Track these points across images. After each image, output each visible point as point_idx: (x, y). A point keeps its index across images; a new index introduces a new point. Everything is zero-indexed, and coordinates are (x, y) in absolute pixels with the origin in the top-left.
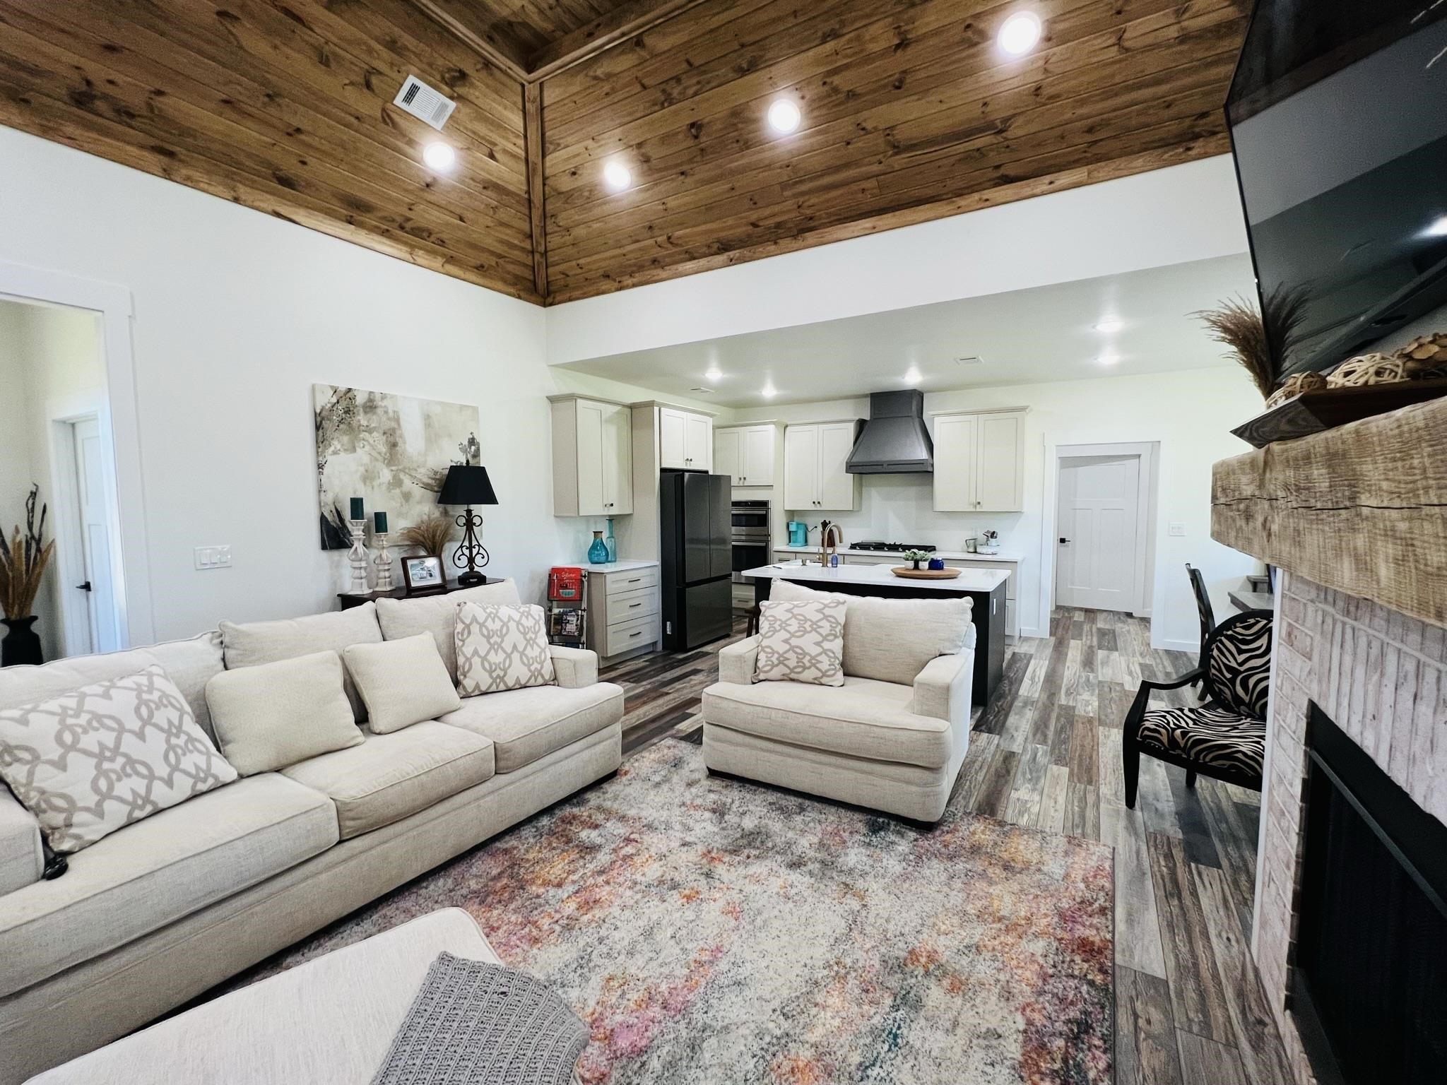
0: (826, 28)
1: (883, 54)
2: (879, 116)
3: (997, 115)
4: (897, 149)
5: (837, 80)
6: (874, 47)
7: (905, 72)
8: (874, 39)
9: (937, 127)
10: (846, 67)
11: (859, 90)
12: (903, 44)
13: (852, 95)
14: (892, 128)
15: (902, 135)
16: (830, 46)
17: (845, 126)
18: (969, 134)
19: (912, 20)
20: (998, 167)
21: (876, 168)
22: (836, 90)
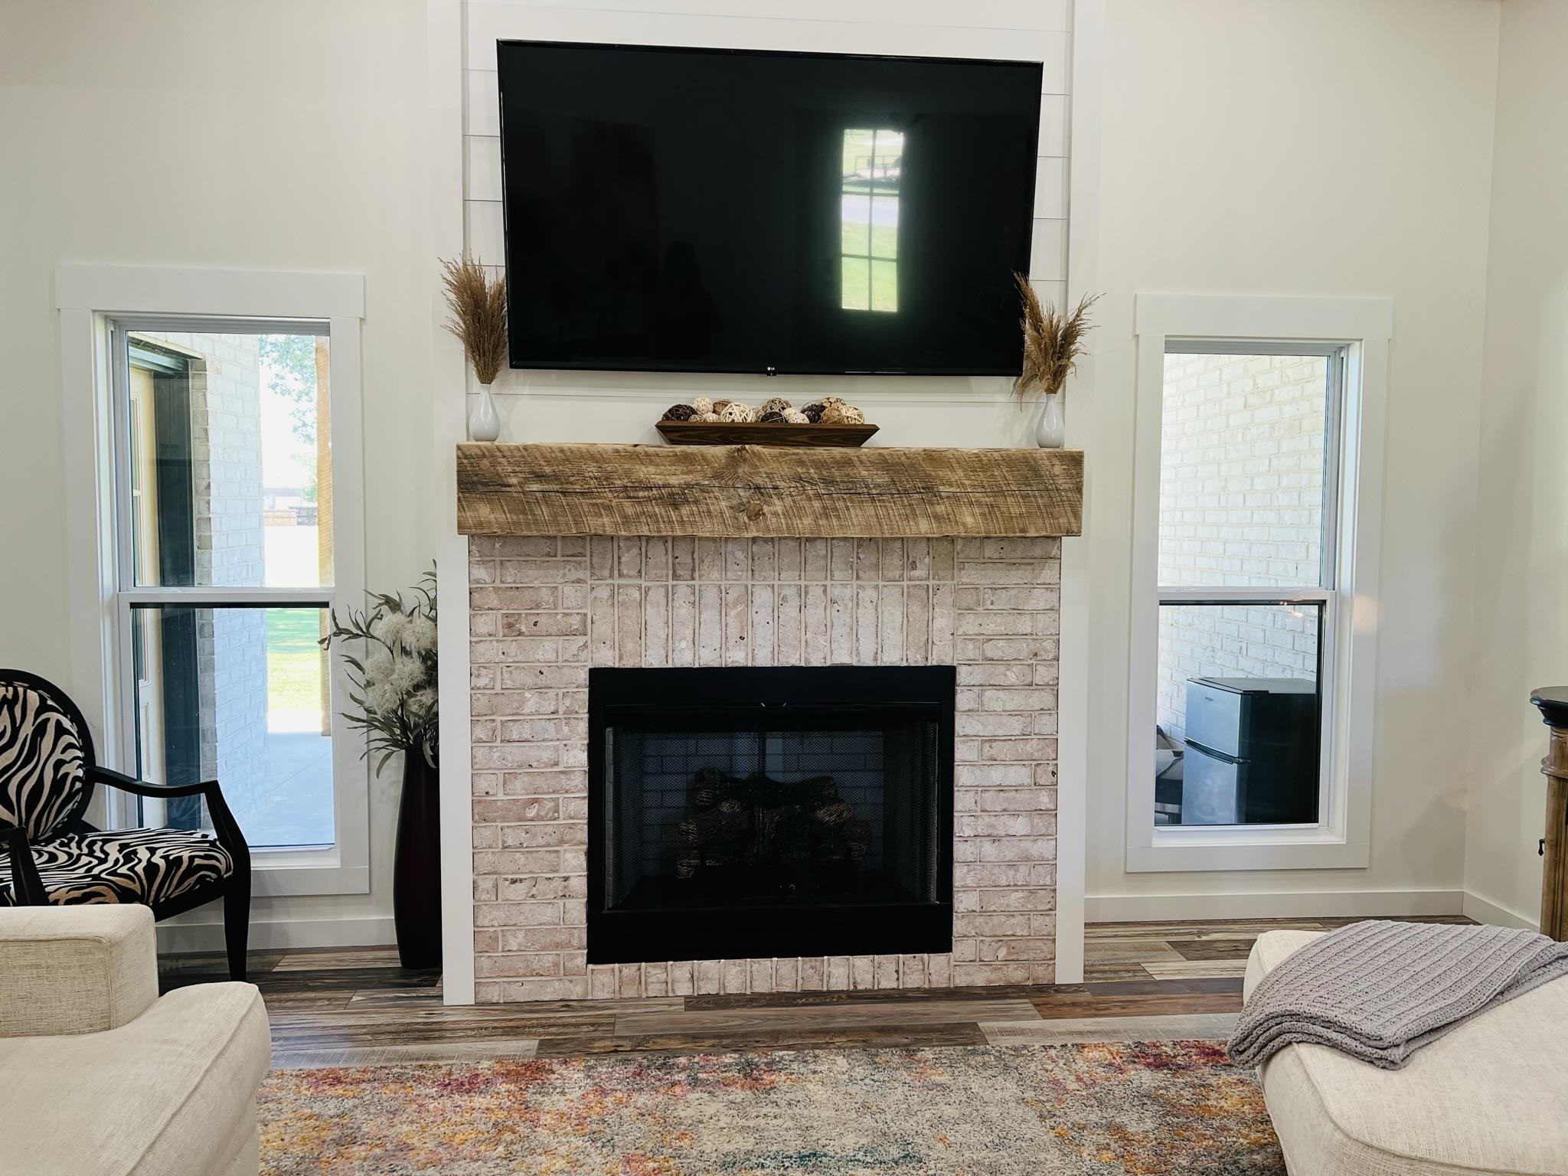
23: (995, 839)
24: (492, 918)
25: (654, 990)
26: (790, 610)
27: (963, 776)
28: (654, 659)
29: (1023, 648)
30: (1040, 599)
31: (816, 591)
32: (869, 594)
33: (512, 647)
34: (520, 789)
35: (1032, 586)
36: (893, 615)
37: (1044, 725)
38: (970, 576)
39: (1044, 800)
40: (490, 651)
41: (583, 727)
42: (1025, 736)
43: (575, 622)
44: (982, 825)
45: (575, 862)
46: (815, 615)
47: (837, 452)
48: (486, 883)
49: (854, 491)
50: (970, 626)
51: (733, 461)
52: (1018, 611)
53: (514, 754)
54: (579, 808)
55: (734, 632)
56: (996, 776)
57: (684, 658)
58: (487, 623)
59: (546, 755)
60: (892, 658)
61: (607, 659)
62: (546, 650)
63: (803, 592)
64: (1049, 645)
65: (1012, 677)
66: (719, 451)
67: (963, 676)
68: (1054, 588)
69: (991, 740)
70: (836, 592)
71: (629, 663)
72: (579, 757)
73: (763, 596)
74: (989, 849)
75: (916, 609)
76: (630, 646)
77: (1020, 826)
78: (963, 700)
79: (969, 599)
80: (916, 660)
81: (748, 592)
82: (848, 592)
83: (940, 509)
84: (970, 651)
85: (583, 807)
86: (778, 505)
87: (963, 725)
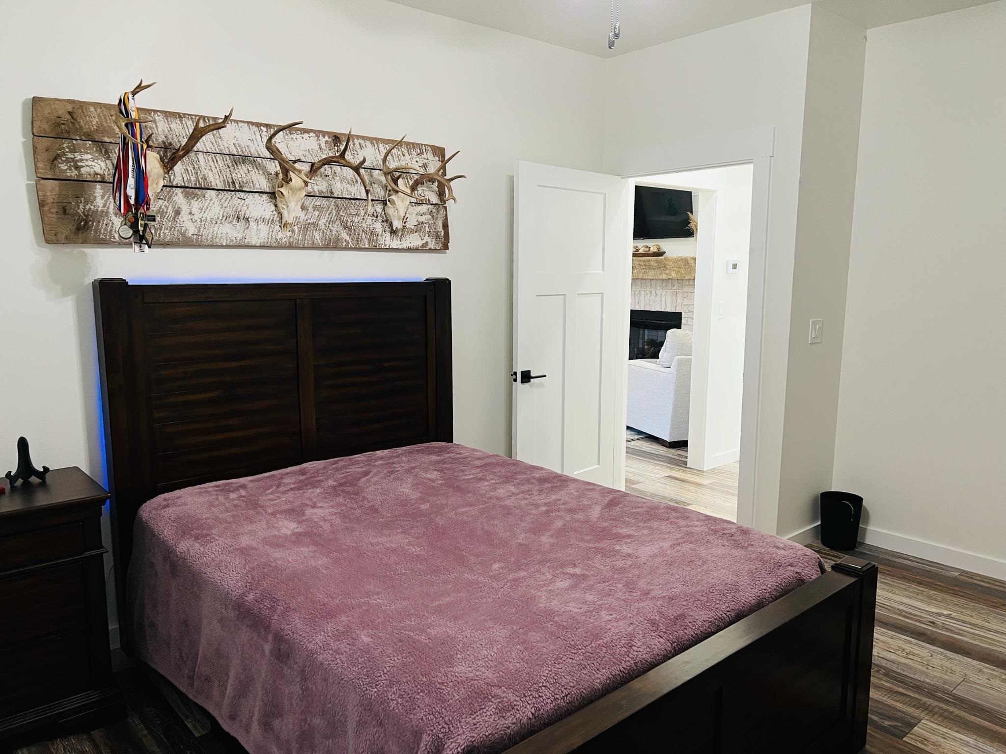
31: (653, 292)
32: (664, 293)
36: (669, 298)
38: (685, 289)
46: (653, 298)
50: (686, 302)
60: (668, 310)
67: (683, 315)
70: (657, 292)
73: (643, 293)
75: (674, 297)
78: (683, 321)
79: (685, 295)
80: (673, 311)
81: (640, 292)
82: (660, 292)
83: (667, 272)
84: (685, 309)
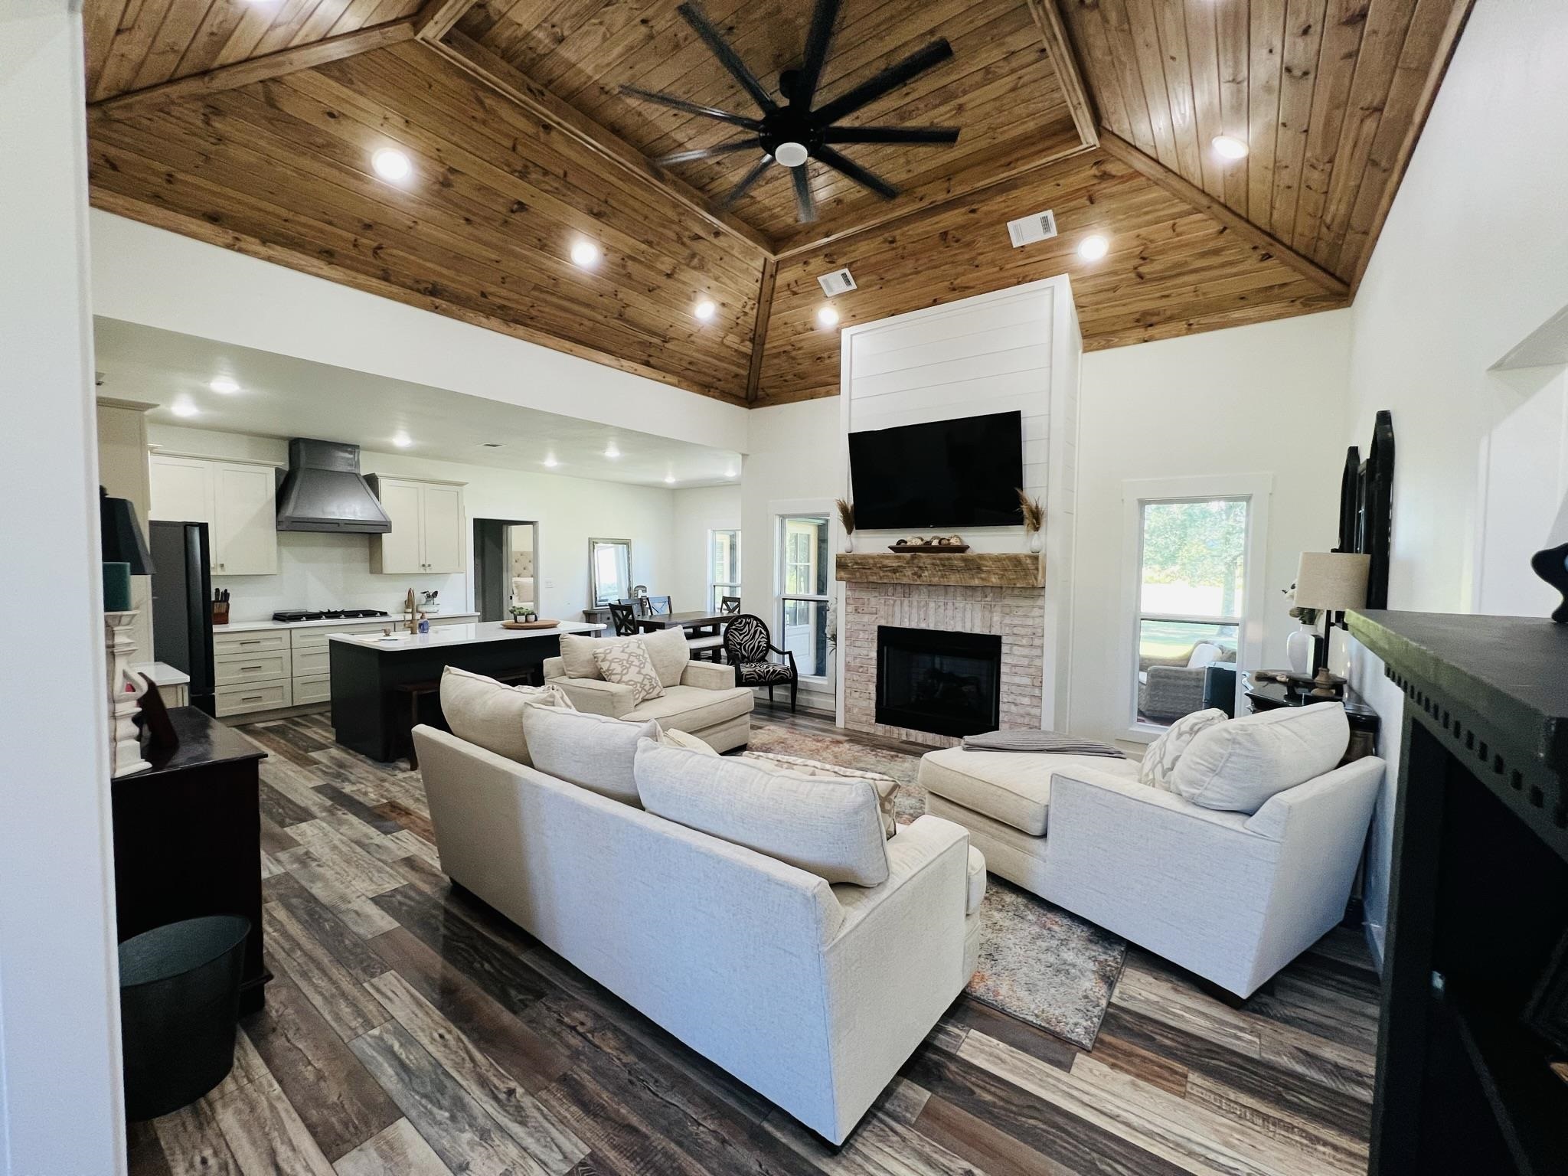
0: (651, 238)
1: (660, 272)
2: (628, 295)
3: (671, 334)
4: (621, 317)
5: (630, 263)
6: (659, 266)
7: (659, 287)
8: (662, 263)
9: (646, 321)
10: (641, 262)
11: (634, 277)
12: (669, 276)
13: (629, 276)
14: (628, 305)
15: (629, 313)
16: (644, 247)
17: (610, 286)
18: (654, 334)
19: (682, 270)
20: (650, 356)
21: (600, 318)
22: (624, 267)
23: (1016, 705)
24: (850, 701)
25: (895, 736)
26: (941, 610)
27: (1003, 678)
28: (897, 624)
29: (1029, 631)
30: (1036, 612)
31: (950, 604)
32: (969, 606)
33: (857, 616)
34: (858, 662)
35: (1033, 607)
36: (978, 615)
37: (1037, 662)
38: (1008, 601)
39: (1037, 692)
40: (851, 618)
41: (875, 645)
42: (1029, 666)
43: (874, 610)
44: (1011, 698)
45: (872, 688)
46: (950, 613)
47: (947, 555)
48: (848, 691)
49: (952, 569)
50: (1007, 621)
51: (913, 558)
52: (1026, 616)
53: (856, 651)
54: (874, 671)
55: (922, 616)
56: (1017, 680)
57: (906, 625)
58: (851, 609)
59: (865, 652)
60: (977, 630)
61: (883, 623)
62: (866, 618)
63: (946, 604)
64: (1040, 630)
65: (1024, 642)
66: (908, 555)
67: (1004, 640)
68: (1042, 608)
69: (1015, 666)
70: (957, 605)
71: (889, 625)
72: (874, 655)
73: (932, 605)
74: (1013, 708)
75: (987, 613)
76: (890, 619)
77: (1026, 701)
78: (1004, 649)
79: (1007, 610)
80: (986, 632)
81: (927, 604)
82: (962, 605)
83: (983, 576)
84: (1007, 630)
85: (875, 671)
86: (926, 573)
87: (1004, 659)
